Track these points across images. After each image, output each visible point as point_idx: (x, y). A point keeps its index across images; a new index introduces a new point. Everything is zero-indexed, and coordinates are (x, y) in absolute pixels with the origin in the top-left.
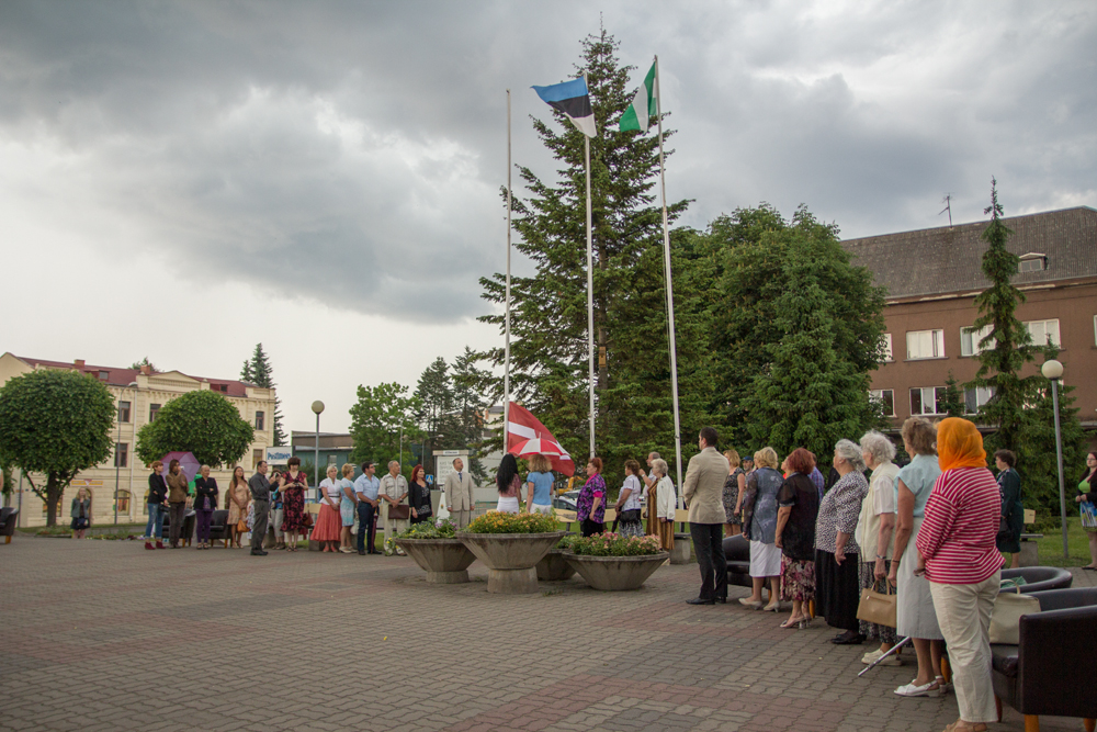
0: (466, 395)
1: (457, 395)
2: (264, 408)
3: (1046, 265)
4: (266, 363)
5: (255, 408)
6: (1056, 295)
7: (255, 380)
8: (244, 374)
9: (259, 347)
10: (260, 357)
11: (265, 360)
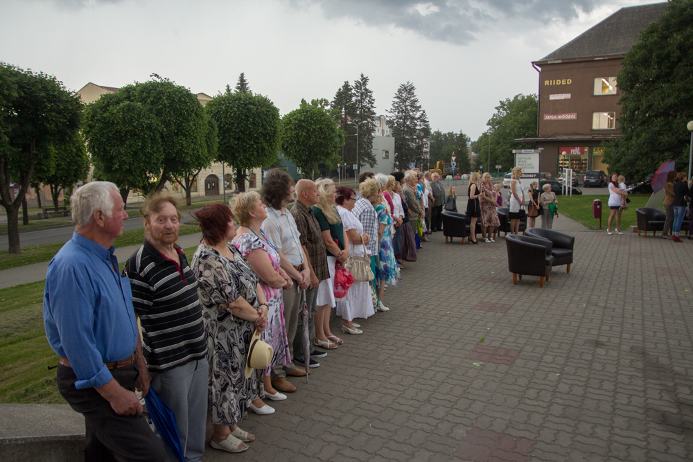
0: (363, 107)
9: (242, 75)
10: (242, 82)
11: (246, 84)
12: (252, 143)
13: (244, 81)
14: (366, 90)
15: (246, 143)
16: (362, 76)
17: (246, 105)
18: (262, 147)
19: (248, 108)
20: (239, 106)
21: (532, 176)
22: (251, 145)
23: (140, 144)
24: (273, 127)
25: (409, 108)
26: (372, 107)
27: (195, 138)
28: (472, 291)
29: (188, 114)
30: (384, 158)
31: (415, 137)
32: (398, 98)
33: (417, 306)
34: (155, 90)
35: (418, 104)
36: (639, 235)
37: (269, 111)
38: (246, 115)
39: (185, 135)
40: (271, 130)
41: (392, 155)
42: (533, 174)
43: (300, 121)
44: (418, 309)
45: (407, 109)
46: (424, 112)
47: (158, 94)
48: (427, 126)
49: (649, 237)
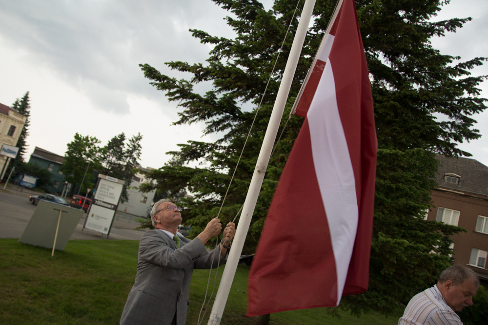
1: (126, 154)
2: (17, 125)
3: (459, 182)
4: (28, 102)
5: (12, 123)
6: (463, 199)
7: (19, 109)
8: (14, 104)
9: (27, 94)
10: (26, 98)
11: (28, 101)
14: (138, 145)
16: (139, 134)
26: (139, 159)
42: (111, 204)
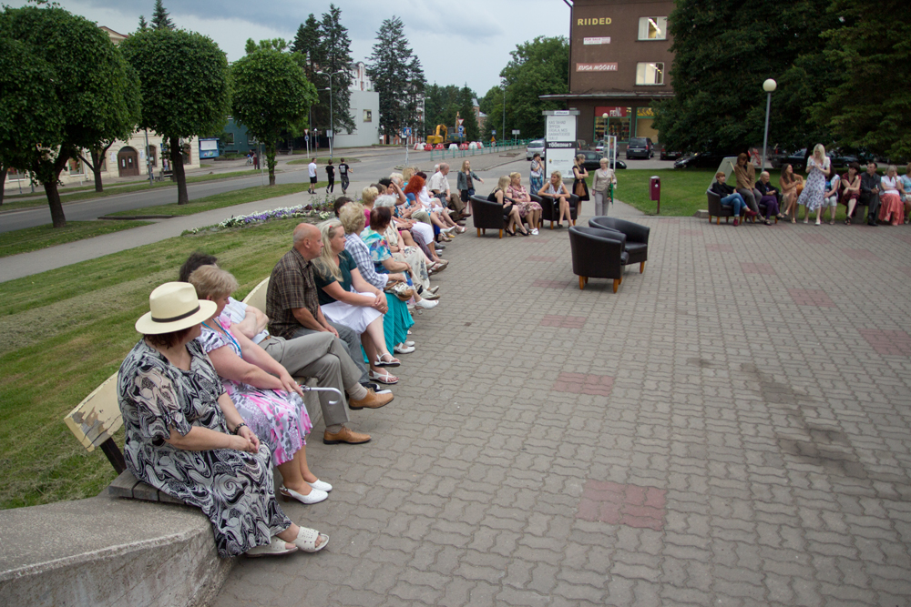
0: (335, 51)
10: (160, 12)
12: (191, 101)
13: (163, 10)
14: (338, 26)
15: (182, 101)
16: (332, 7)
17: (179, 46)
18: (205, 107)
19: (181, 52)
20: (168, 47)
21: (567, 145)
22: (190, 105)
23: (25, 102)
24: (219, 79)
25: (396, 51)
26: (348, 50)
27: (110, 94)
28: (531, 301)
29: (97, 58)
30: (365, 121)
31: (405, 92)
32: (381, 38)
33: (468, 324)
34: (40, 20)
35: (408, 47)
36: (710, 222)
37: (212, 56)
38: (180, 62)
39: (93, 91)
40: (216, 84)
41: (376, 116)
42: (568, 142)
43: (255, 70)
44: (470, 327)
45: (393, 54)
46: (416, 57)
47: (45, 27)
48: (421, 77)
49: (722, 224)
